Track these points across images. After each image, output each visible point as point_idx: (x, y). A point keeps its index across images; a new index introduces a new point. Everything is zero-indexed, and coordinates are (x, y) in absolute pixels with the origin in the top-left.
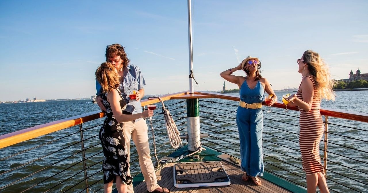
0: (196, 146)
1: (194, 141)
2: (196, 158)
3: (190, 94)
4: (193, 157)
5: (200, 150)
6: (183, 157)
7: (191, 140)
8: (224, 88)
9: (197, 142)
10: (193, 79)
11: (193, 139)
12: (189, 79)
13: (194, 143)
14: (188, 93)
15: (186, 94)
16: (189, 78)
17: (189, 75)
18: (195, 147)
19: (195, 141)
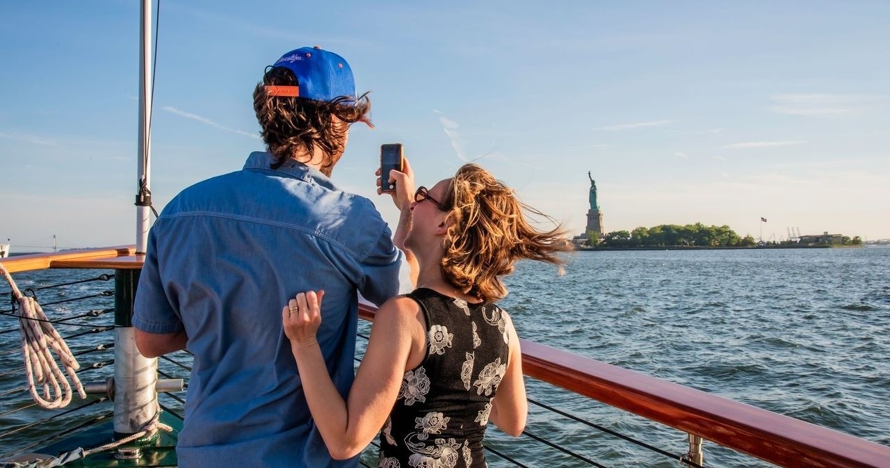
0: (137, 417)
1: (129, 401)
2: (125, 457)
3: (137, 253)
4: (119, 454)
5: (149, 432)
6: (81, 454)
7: (122, 398)
8: (594, 217)
9: (142, 407)
10: (147, 210)
11: (126, 395)
12: (136, 207)
13: (131, 408)
14: (132, 251)
15: (123, 252)
16: (137, 204)
17: (137, 196)
18: (132, 422)
19: (131, 403)
